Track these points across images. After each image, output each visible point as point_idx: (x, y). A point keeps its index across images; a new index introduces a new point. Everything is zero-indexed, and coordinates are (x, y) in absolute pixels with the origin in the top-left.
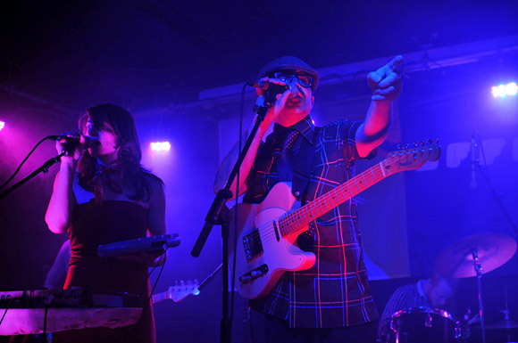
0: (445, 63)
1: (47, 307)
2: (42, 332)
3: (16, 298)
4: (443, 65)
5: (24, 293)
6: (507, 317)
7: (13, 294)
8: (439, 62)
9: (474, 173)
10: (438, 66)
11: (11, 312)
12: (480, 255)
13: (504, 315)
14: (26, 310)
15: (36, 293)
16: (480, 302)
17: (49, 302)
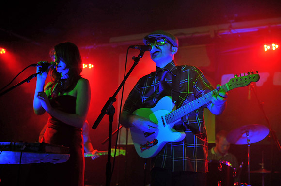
0: (240, 31)
1: (22, 151)
2: (19, 163)
3: (6, 146)
4: (239, 32)
5: (11, 143)
6: (262, 167)
7: (5, 143)
8: (236, 30)
9: (250, 92)
10: (236, 32)
11: (4, 153)
12: (250, 135)
13: (261, 166)
14: (11, 152)
15: (17, 144)
16: (249, 159)
17: (23, 149)
